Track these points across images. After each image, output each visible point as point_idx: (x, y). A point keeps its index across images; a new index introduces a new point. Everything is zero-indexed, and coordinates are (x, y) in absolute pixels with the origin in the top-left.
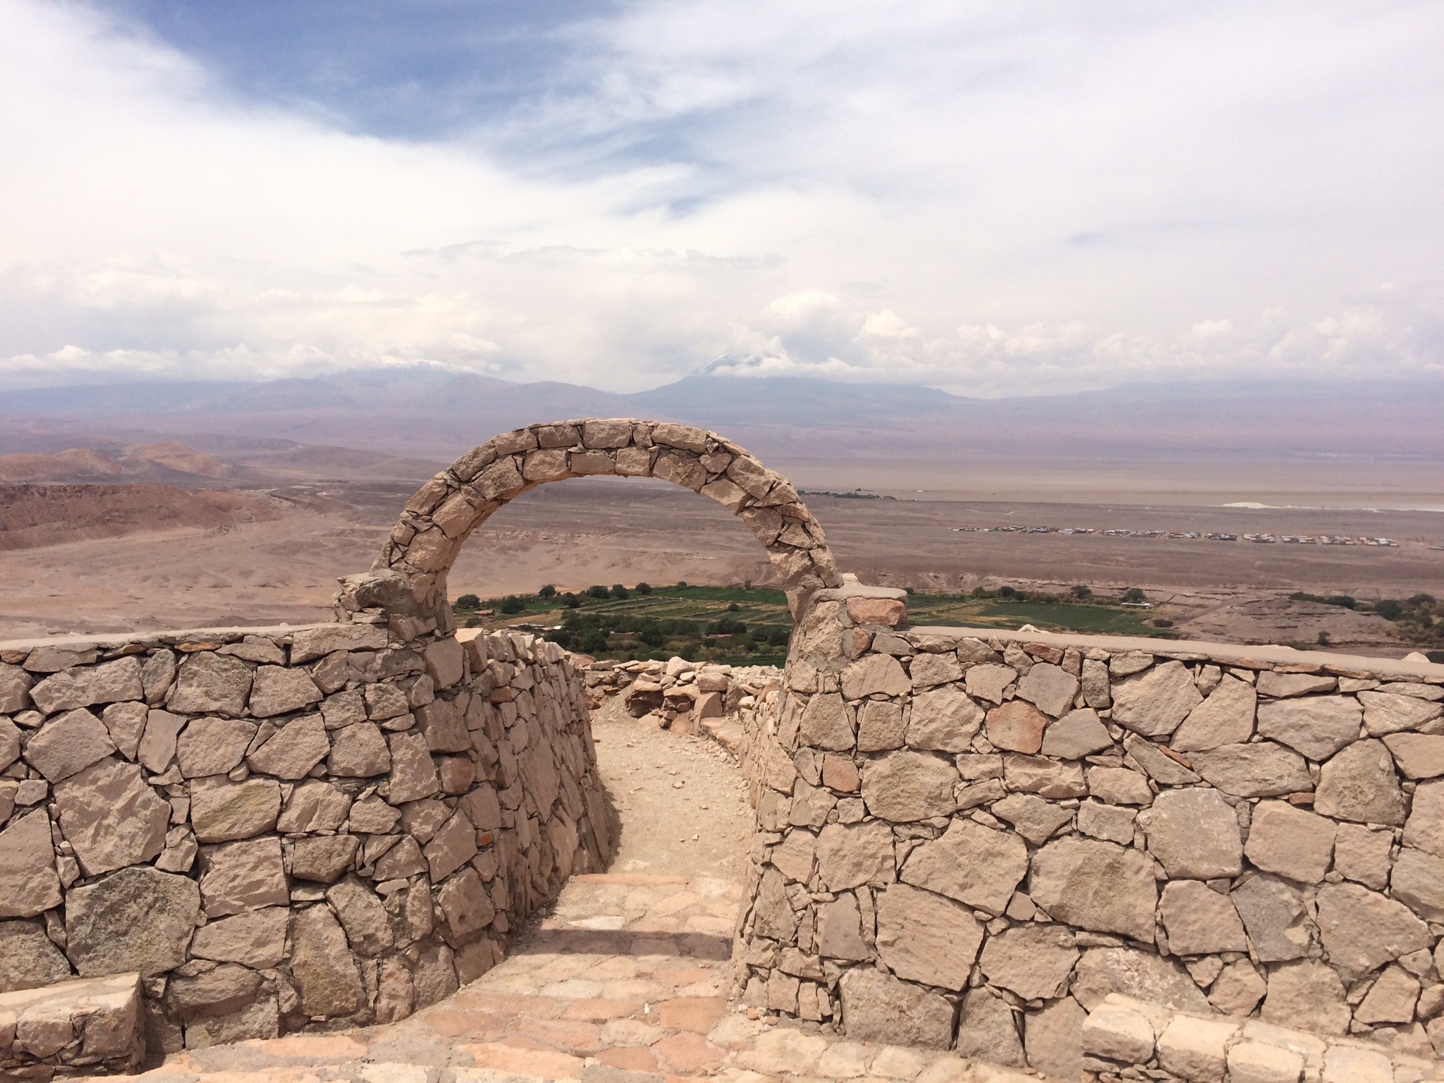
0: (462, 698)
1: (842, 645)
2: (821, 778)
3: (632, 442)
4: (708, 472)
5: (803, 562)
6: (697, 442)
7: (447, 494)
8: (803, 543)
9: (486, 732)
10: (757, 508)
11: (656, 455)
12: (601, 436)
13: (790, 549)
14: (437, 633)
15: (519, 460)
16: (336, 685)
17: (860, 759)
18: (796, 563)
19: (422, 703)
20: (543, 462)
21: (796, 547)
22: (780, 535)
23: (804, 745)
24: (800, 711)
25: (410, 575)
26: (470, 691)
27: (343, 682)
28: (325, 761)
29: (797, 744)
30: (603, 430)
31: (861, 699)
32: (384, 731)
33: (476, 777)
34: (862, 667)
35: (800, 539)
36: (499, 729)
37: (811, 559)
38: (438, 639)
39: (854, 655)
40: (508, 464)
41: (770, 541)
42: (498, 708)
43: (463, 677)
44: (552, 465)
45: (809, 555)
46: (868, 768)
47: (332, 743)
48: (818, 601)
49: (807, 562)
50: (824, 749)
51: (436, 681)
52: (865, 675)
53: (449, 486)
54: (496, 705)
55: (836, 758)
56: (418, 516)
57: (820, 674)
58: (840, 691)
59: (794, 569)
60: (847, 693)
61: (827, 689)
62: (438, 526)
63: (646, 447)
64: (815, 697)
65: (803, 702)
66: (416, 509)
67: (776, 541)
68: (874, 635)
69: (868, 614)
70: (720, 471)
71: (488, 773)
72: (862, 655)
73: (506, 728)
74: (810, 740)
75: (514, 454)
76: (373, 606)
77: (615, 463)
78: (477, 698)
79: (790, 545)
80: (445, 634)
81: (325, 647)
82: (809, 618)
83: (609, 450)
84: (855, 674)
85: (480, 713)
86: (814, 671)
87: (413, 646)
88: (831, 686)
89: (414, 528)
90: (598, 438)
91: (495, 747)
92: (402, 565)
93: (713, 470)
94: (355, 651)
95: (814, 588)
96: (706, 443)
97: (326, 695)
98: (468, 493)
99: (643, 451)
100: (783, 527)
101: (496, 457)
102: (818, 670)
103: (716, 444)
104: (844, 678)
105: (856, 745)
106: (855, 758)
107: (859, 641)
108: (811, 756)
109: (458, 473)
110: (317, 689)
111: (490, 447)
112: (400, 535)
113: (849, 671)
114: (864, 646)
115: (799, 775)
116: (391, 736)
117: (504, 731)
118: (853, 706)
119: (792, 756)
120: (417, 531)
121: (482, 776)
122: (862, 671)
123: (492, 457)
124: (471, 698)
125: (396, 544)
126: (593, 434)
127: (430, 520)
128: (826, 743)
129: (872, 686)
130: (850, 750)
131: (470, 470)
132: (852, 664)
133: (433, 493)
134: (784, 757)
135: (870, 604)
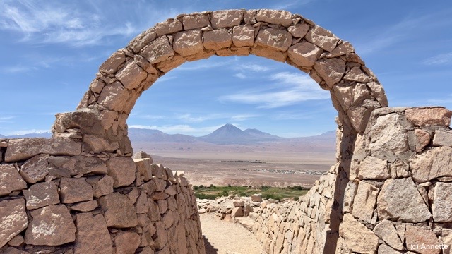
0: (133, 195)
1: (407, 142)
2: (405, 245)
3: (242, 23)
4: (294, 37)
5: (363, 91)
6: (287, 18)
7: (125, 62)
8: (362, 79)
9: (149, 216)
10: (328, 58)
11: (258, 28)
12: (222, 19)
13: (352, 83)
14: (119, 152)
15: (171, 37)
16: (38, 177)
17: (438, 228)
18: (358, 93)
19: (104, 194)
20: (185, 39)
21: (357, 82)
22: (344, 75)
23: (383, 219)
24: (375, 193)
25: (100, 111)
26: (140, 190)
27: (43, 175)
28: (23, 234)
29: (375, 217)
30: (224, 15)
31: (431, 181)
32: (73, 212)
33: (141, 244)
34: (427, 157)
35: (359, 76)
36: (157, 214)
37: (369, 89)
38: (119, 156)
39: (419, 148)
40: (163, 41)
41: (339, 79)
42: (157, 203)
43: (135, 181)
44: (191, 40)
45: (367, 86)
46: (445, 235)
47: (29, 220)
48: (377, 116)
49: (365, 91)
50: (404, 221)
51: (116, 180)
52: (432, 162)
53: (127, 56)
54: (156, 201)
55: (416, 228)
56: (107, 75)
57: (392, 165)
58: (411, 175)
59: (357, 96)
60: (417, 177)
61: (399, 175)
62: (119, 81)
63: (252, 24)
64: (389, 183)
65: (377, 186)
66: (106, 71)
67: (342, 79)
68: (434, 133)
69: (426, 119)
70: (302, 36)
71: (149, 242)
72: (425, 149)
73: (161, 215)
74: (389, 214)
75: (167, 35)
76: (72, 128)
77: (232, 36)
78: (143, 196)
79: (352, 81)
80: (125, 154)
81: (32, 151)
82: (371, 128)
83: (227, 28)
84: (423, 162)
85: (145, 204)
86: (385, 163)
87: (99, 156)
88: (403, 172)
89: (104, 82)
90: (221, 21)
91: (155, 225)
92: (96, 106)
93: (297, 36)
94: (55, 155)
95: (373, 108)
96: (292, 19)
97: (29, 185)
98: (138, 59)
99: (250, 27)
100: (346, 69)
101: (157, 37)
102: (388, 162)
103: (299, 19)
104: (413, 166)
105: (432, 217)
106: (433, 227)
107: (422, 138)
108: (392, 226)
109: (132, 47)
110: (22, 180)
111: (152, 31)
112: (95, 86)
113: (417, 161)
114: (427, 142)
115: (381, 241)
116: (78, 215)
117: (160, 216)
118: (425, 187)
119: (372, 227)
120: (106, 84)
121: (145, 244)
122: (429, 160)
123: (154, 37)
124: (140, 194)
125: (93, 93)
126: (218, 19)
127: (115, 77)
128: (405, 216)
129: (438, 171)
130: (428, 221)
131: (140, 45)
132: (418, 155)
133: (117, 60)
134: (363, 228)
135: (426, 111)
